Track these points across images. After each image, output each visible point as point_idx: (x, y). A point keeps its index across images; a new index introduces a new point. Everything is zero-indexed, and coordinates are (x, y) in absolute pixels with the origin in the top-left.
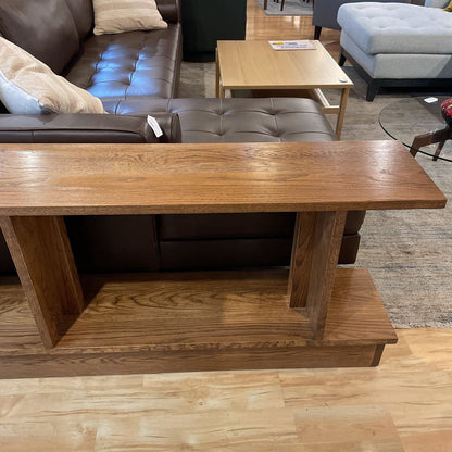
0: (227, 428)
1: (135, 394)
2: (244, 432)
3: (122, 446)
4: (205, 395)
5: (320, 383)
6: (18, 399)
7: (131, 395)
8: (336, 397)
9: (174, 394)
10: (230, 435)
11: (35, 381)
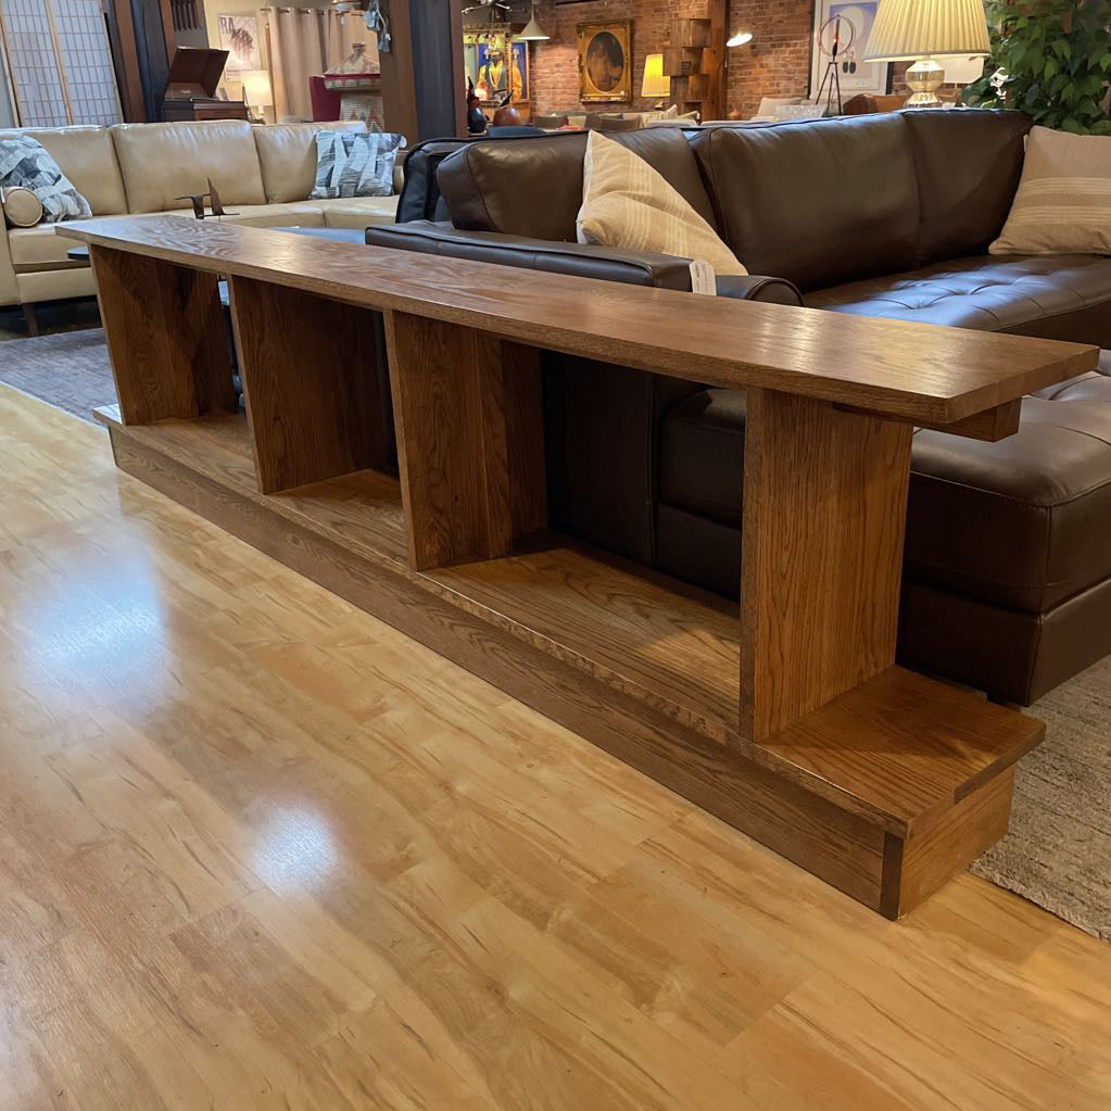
0: (520, 807)
1: (474, 708)
2: (533, 825)
3: (389, 740)
4: (550, 761)
5: (742, 864)
6: (368, 641)
7: (471, 707)
8: (739, 896)
9: (515, 737)
10: (511, 814)
11: (401, 638)
